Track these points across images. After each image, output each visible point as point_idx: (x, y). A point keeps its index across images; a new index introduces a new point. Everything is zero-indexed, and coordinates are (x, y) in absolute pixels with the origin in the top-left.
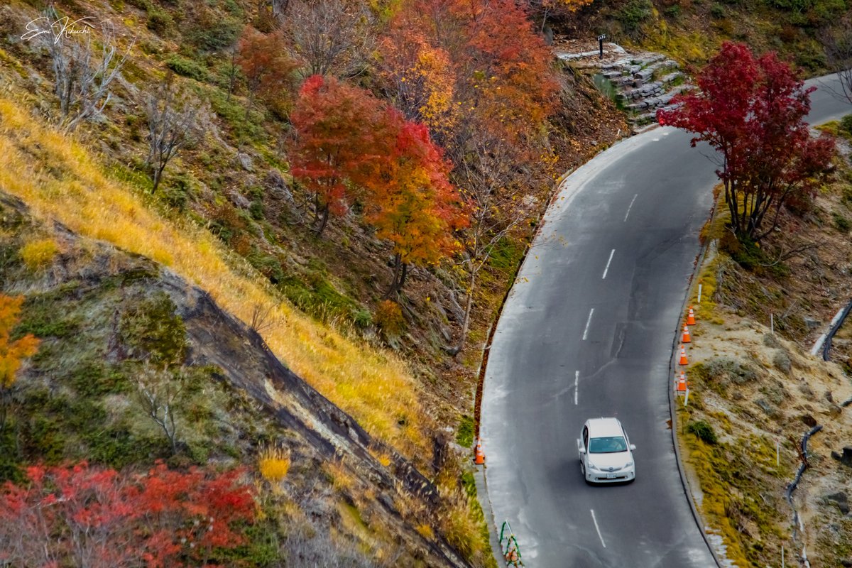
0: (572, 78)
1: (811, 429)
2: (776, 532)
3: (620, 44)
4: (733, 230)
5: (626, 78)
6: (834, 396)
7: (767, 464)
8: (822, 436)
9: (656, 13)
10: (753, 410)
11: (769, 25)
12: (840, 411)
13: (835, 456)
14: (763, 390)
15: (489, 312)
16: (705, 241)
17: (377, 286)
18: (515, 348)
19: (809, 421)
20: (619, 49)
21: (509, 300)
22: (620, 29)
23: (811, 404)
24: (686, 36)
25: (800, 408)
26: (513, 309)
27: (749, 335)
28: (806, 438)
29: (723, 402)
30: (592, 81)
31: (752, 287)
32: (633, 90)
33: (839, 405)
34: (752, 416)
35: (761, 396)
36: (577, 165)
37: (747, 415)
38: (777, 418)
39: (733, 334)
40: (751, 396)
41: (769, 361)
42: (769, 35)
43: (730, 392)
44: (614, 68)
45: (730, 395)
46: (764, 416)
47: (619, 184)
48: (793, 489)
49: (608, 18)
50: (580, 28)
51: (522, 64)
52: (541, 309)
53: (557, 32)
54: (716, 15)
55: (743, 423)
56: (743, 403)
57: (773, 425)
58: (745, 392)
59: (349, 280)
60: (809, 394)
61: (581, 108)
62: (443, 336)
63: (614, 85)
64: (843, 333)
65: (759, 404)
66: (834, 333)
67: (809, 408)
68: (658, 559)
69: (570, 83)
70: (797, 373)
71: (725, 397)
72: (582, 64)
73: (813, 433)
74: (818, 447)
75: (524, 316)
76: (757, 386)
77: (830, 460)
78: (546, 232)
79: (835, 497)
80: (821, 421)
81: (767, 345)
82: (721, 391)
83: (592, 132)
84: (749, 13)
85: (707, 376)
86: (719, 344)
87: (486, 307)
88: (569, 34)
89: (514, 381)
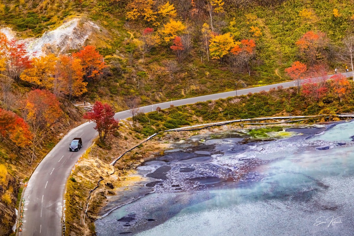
0: (77, 110)
1: (101, 179)
2: (83, 200)
3: (90, 103)
4: (100, 140)
5: (89, 110)
6: (108, 173)
7: (88, 186)
8: (104, 181)
9: (98, 96)
10: (89, 176)
11: (122, 98)
12: (109, 176)
13: (105, 185)
14: (92, 171)
15: (42, 157)
16: (93, 142)
17: (14, 151)
18: (45, 163)
19: (101, 177)
20: (89, 104)
21: (48, 154)
22: (90, 100)
23: (103, 174)
24: (104, 101)
25: (100, 175)
26: (48, 156)
27: (92, 160)
28: (99, 181)
29: (82, 174)
30: (82, 110)
31: (100, 151)
32: (90, 112)
33: (109, 174)
34: (89, 177)
35: (91, 173)
36: (75, 127)
37: (87, 176)
38: (94, 177)
39: (89, 160)
40: (89, 173)
41: (95, 166)
42: (122, 100)
43: (84, 172)
44: (87, 108)
45: (84, 173)
46: (91, 177)
47: (81, 131)
48: (92, 191)
49: (87, 97)
50: (82, 100)
51: (54, 106)
52: (53, 156)
53: (77, 100)
54: (111, 96)
55: (86, 178)
56: (87, 174)
57: (93, 178)
58: (88, 172)
59: (7, 150)
60: (103, 172)
61: (78, 116)
62: (28, 161)
63: (86, 111)
64: (119, 160)
65: (91, 174)
66: (117, 161)
67: (102, 175)
68: (51, 205)
69: (76, 110)
70: (101, 168)
71: (83, 173)
72: (80, 107)
73: (102, 180)
74: (102, 183)
75: (49, 157)
76: (91, 171)
77: (104, 185)
78: (62, 141)
79: (101, 193)
80: (104, 178)
81: (96, 162)
82: (83, 172)
83: (80, 121)
84: (118, 96)
85: (80, 169)
86: (85, 162)
87: (42, 156)
88: (80, 101)
89: (41, 170)
